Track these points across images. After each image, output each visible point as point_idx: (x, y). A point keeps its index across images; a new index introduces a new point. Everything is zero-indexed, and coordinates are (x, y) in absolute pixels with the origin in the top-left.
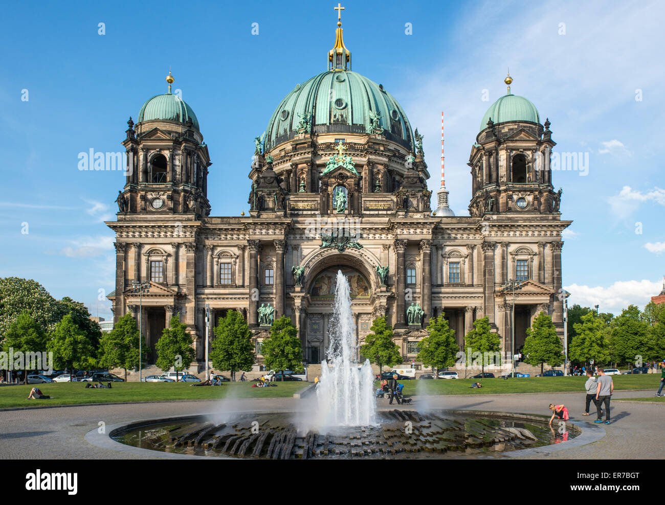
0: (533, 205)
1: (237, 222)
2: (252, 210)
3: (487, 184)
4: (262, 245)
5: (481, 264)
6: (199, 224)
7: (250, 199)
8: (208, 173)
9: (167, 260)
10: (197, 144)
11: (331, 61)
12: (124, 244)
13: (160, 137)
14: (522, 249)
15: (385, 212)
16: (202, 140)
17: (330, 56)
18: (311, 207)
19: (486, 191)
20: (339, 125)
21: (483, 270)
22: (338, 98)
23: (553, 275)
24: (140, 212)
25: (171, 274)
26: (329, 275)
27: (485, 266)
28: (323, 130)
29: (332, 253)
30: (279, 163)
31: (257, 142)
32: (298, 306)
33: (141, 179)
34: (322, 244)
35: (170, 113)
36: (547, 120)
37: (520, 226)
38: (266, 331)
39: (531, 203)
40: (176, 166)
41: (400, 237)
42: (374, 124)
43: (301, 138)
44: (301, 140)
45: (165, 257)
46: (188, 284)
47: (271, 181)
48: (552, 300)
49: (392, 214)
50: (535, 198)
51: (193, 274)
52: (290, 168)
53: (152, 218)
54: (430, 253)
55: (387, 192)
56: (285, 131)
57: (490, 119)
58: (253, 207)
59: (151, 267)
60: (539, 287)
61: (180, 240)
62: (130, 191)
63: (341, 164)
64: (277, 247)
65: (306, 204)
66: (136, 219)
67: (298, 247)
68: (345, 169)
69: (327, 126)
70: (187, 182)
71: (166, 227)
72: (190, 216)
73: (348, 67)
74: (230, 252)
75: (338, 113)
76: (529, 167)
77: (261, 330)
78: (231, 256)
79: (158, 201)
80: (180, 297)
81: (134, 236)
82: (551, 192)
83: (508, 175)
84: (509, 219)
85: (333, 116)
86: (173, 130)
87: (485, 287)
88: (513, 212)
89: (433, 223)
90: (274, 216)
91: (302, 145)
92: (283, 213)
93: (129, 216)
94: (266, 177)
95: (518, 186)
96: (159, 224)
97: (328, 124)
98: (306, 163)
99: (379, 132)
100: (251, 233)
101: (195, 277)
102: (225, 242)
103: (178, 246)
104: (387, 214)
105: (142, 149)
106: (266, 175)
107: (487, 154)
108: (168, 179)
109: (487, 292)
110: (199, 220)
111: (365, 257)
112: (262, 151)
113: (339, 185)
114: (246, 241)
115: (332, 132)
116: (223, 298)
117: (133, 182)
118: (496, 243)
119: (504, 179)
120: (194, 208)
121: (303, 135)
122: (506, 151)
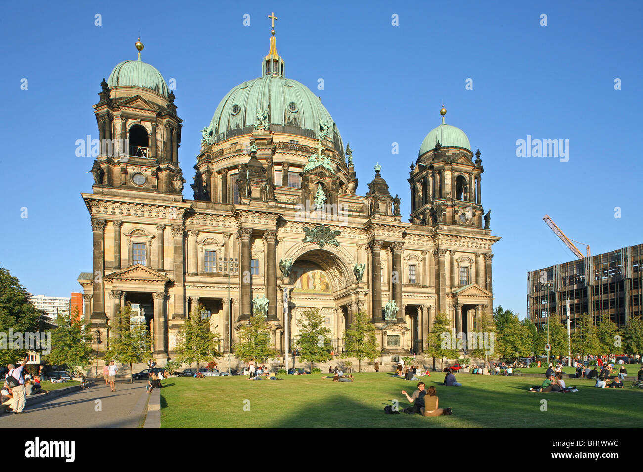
2: (244, 197)
3: (436, 198)
5: (433, 268)
6: (187, 207)
9: (151, 243)
14: (465, 257)
15: (357, 214)
18: (293, 201)
19: (437, 204)
20: (293, 127)
22: (291, 101)
24: (120, 187)
25: (156, 258)
27: (439, 270)
28: (279, 130)
29: (313, 247)
34: (306, 239)
37: (465, 237)
39: (470, 219)
40: (158, 141)
41: (376, 238)
42: (325, 132)
43: (260, 134)
44: (260, 136)
45: (149, 239)
46: (176, 271)
47: (258, 171)
49: (363, 216)
50: (474, 215)
51: (181, 259)
53: (134, 194)
56: (238, 125)
59: (133, 249)
60: (481, 291)
61: (166, 222)
62: (107, 161)
63: (321, 162)
64: (268, 237)
65: (289, 197)
66: (116, 194)
67: (282, 240)
68: (324, 168)
72: (177, 197)
74: (215, 239)
75: (292, 116)
76: (467, 188)
78: (217, 243)
79: (140, 176)
81: (114, 213)
83: (453, 192)
85: (287, 118)
87: (439, 288)
88: (457, 225)
89: (404, 227)
91: (261, 141)
93: (107, 190)
95: (461, 203)
97: (284, 125)
98: (266, 159)
99: (328, 139)
100: (244, 221)
102: (211, 229)
103: (164, 229)
104: (359, 216)
105: (120, 116)
106: (253, 164)
108: (151, 154)
109: (441, 293)
111: (342, 254)
113: (318, 183)
115: (287, 133)
118: (446, 250)
119: (450, 196)
121: (263, 131)
122: (452, 171)
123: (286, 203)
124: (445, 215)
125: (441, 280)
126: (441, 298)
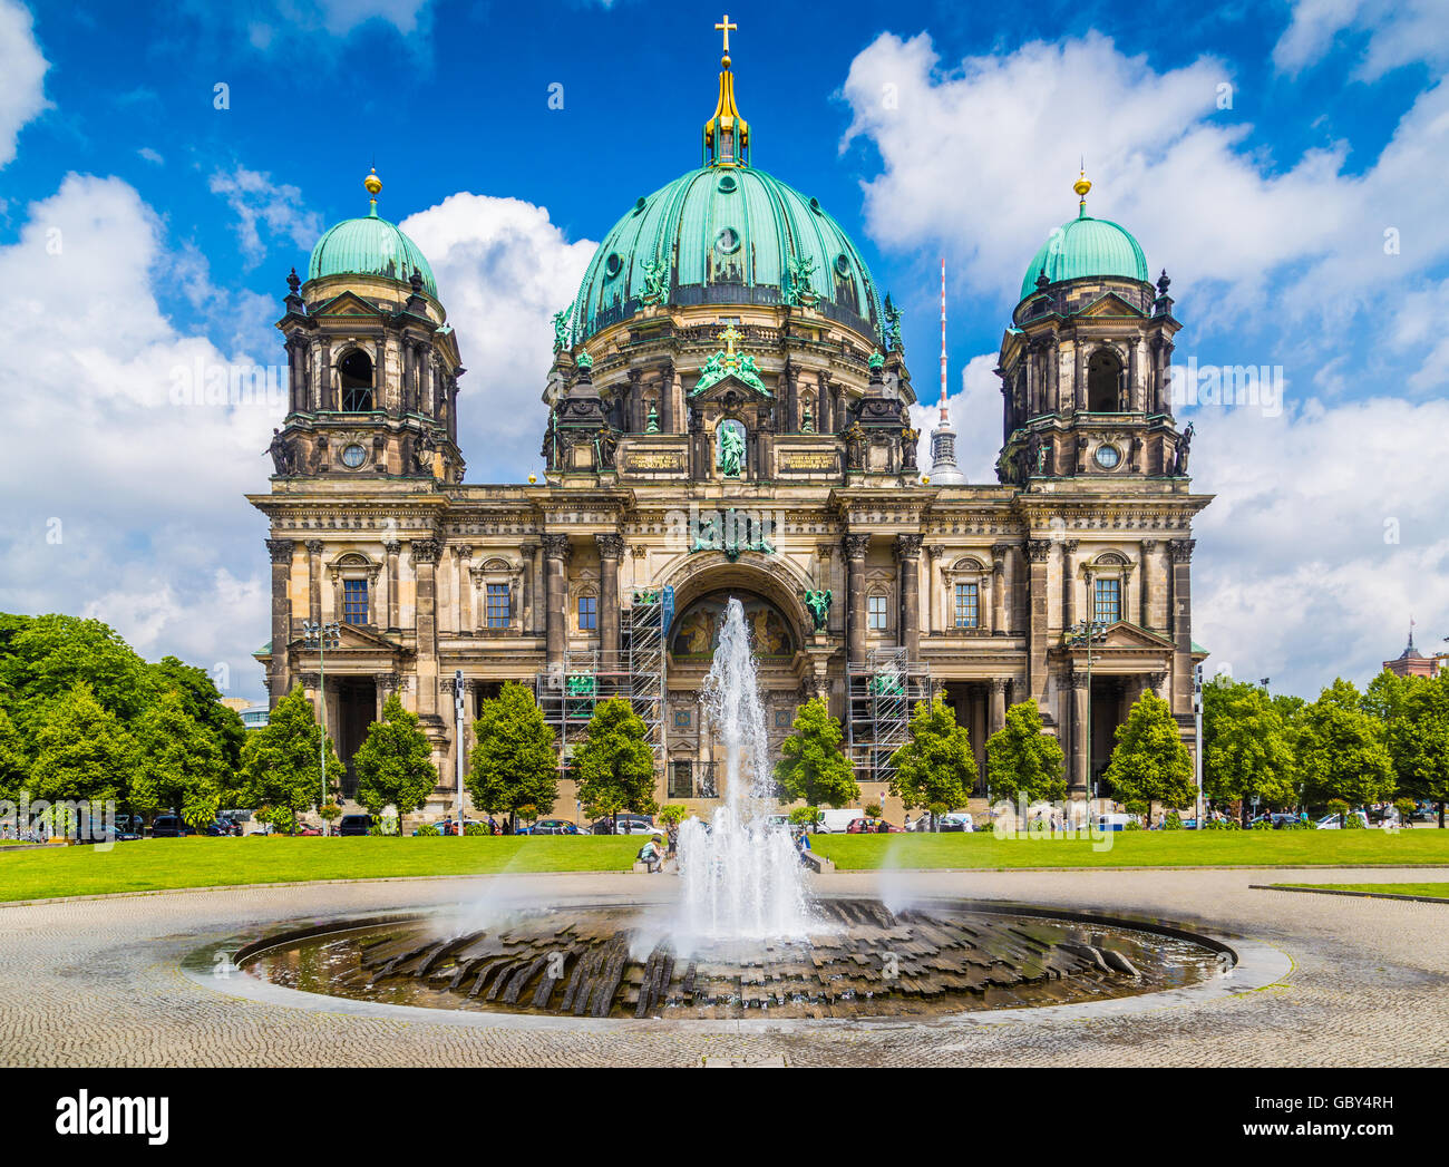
0: (1131, 460)
1: (518, 497)
2: (549, 471)
3: (1033, 416)
4: (572, 546)
5: (1021, 588)
6: (442, 501)
7: (545, 447)
8: (458, 389)
10: (432, 327)
11: (710, 144)
12: (286, 543)
13: (356, 311)
14: (1109, 556)
15: (823, 476)
16: (444, 320)
18: (671, 465)
20: (726, 287)
21: (1025, 601)
22: (724, 227)
23: (1171, 612)
24: (318, 476)
25: (383, 607)
26: (710, 609)
27: (1030, 593)
28: (695, 299)
29: (713, 562)
30: (603, 370)
31: (558, 323)
33: (318, 405)
35: (375, 261)
36: (1164, 275)
37: (1103, 505)
39: (1127, 457)
40: (389, 374)
41: (852, 531)
42: (800, 285)
43: (649, 316)
44: (648, 320)
45: (373, 571)
46: (421, 629)
47: (588, 408)
48: (1170, 666)
49: (837, 480)
50: (1136, 446)
51: (430, 607)
52: (627, 380)
53: (342, 487)
54: (916, 563)
56: (616, 299)
57: (1042, 273)
58: (552, 464)
59: (344, 592)
60: (1143, 637)
61: (401, 536)
62: (296, 430)
63: (731, 371)
64: (601, 550)
65: (660, 458)
66: (310, 490)
67: (644, 550)
68: (741, 383)
69: (704, 289)
70: (413, 410)
71: (372, 506)
72: (422, 485)
73: (746, 159)
74: (506, 560)
75: (726, 262)
76: (1123, 377)
78: (508, 569)
79: (355, 450)
80: (405, 655)
81: (306, 526)
82: (1169, 432)
83: (1079, 394)
84: (1082, 490)
85: (713, 268)
86: (384, 297)
87: (1031, 635)
88: (1088, 476)
89: (921, 499)
90: (595, 484)
93: (295, 485)
94: (577, 401)
95: (1099, 419)
96: (359, 502)
97: (705, 286)
98: (660, 367)
99: (810, 303)
101: (435, 613)
102: (496, 541)
104: (827, 480)
105: (320, 338)
106: (578, 395)
107: (1035, 348)
108: (376, 403)
111: (782, 572)
113: (728, 417)
114: (538, 538)
115: (714, 303)
116: (494, 659)
117: (303, 410)
118: (1050, 543)
119: (1070, 405)
120: (431, 466)
121: (654, 308)
122: (1076, 341)
123: (654, 471)
124: (1050, 455)
125: (1033, 615)
126: (1033, 658)
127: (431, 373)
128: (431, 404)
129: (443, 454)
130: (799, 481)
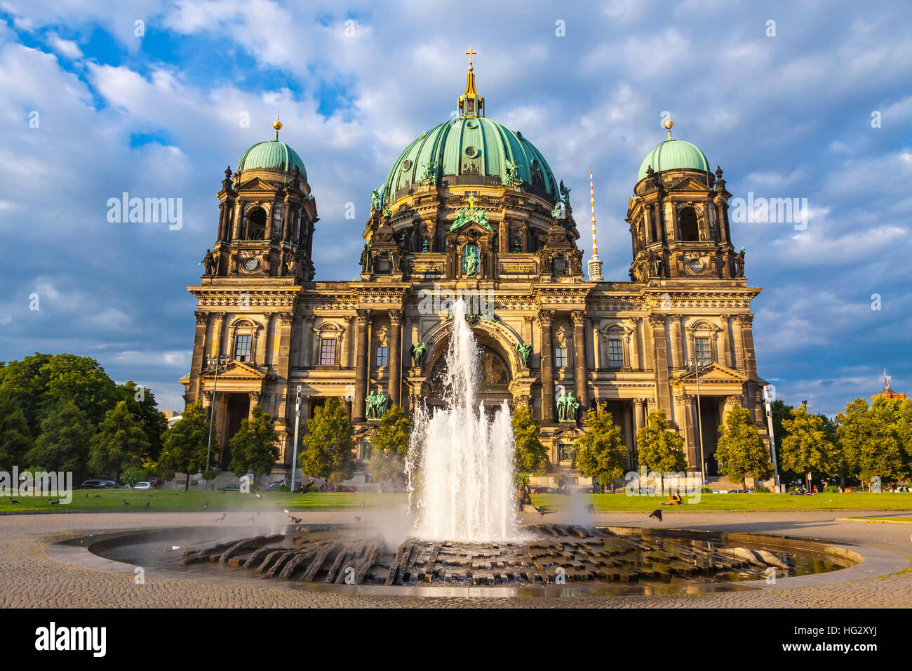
0: (710, 268)
1: (344, 288)
2: (363, 273)
3: (650, 243)
4: (375, 316)
5: (650, 343)
6: (299, 290)
7: (362, 260)
8: (314, 229)
9: (257, 334)
10: (302, 196)
11: (461, 107)
12: (207, 313)
13: (261, 188)
14: (701, 323)
15: (526, 277)
16: (309, 192)
17: (460, 102)
19: (651, 251)
20: (470, 176)
21: (653, 350)
22: (469, 146)
23: (744, 357)
24: (230, 275)
25: (261, 351)
27: (656, 345)
28: (452, 182)
30: (398, 220)
31: (374, 196)
32: (418, 395)
33: (234, 237)
35: (274, 161)
36: (719, 167)
37: (696, 293)
38: (375, 427)
39: (708, 266)
40: (276, 220)
41: (545, 307)
42: (511, 175)
43: (425, 191)
44: (425, 193)
45: (255, 330)
46: (282, 365)
47: (389, 238)
48: (745, 391)
49: (535, 279)
50: (712, 259)
51: (287, 352)
52: (412, 225)
53: (243, 282)
54: (584, 327)
55: (528, 252)
56: (407, 183)
57: (650, 167)
58: (365, 269)
59: (237, 342)
60: (727, 373)
61: (274, 309)
62: (220, 249)
63: (472, 218)
64: (392, 318)
65: (429, 266)
66: (224, 283)
67: (419, 319)
68: (477, 224)
69: (457, 177)
70: (288, 240)
71: (259, 292)
72: (289, 280)
73: (481, 113)
74: (335, 324)
75: (469, 162)
76: (701, 222)
77: (369, 425)
78: (336, 329)
79: (252, 262)
80: (270, 380)
81: (220, 304)
82: (731, 253)
83: (676, 232)
84: (682, 285)
85: (463, 166)
86: (277, 180)
87: (657, 372)
88: (685, 276)
89: (586, 289)
90: (390, 280)
91: (426, 199)
92: (401, 276)
93: (215, 280)
94: (382, 234)
95: (689, 245)
96: (251, 290)
97: (457, 175)
98: (431, 219)
99: (517, 184)
100: (361, 301)
101: (290, 355)
102: (330, 313)
103: (271, 317)
104: (529, 279)
105: (239, 202)
106: (383, 231)
107: (649, 206)
108: (267, 235)
109: (659, 379)
110: (299, 285)
111: (502, 333)
112: (380, 206)
113: (470, 244)
114: (355, 311)
115: (462, 184)
116: (324, 384)
117: (225, 239)
118: (667, 315)
119: (671, 237)
120: (294, 270)
121: (428, 187)
123: (426, 274)
127: (300, 220)
128: (298, 236)
129: (303, 264)
130: (512, 279)
